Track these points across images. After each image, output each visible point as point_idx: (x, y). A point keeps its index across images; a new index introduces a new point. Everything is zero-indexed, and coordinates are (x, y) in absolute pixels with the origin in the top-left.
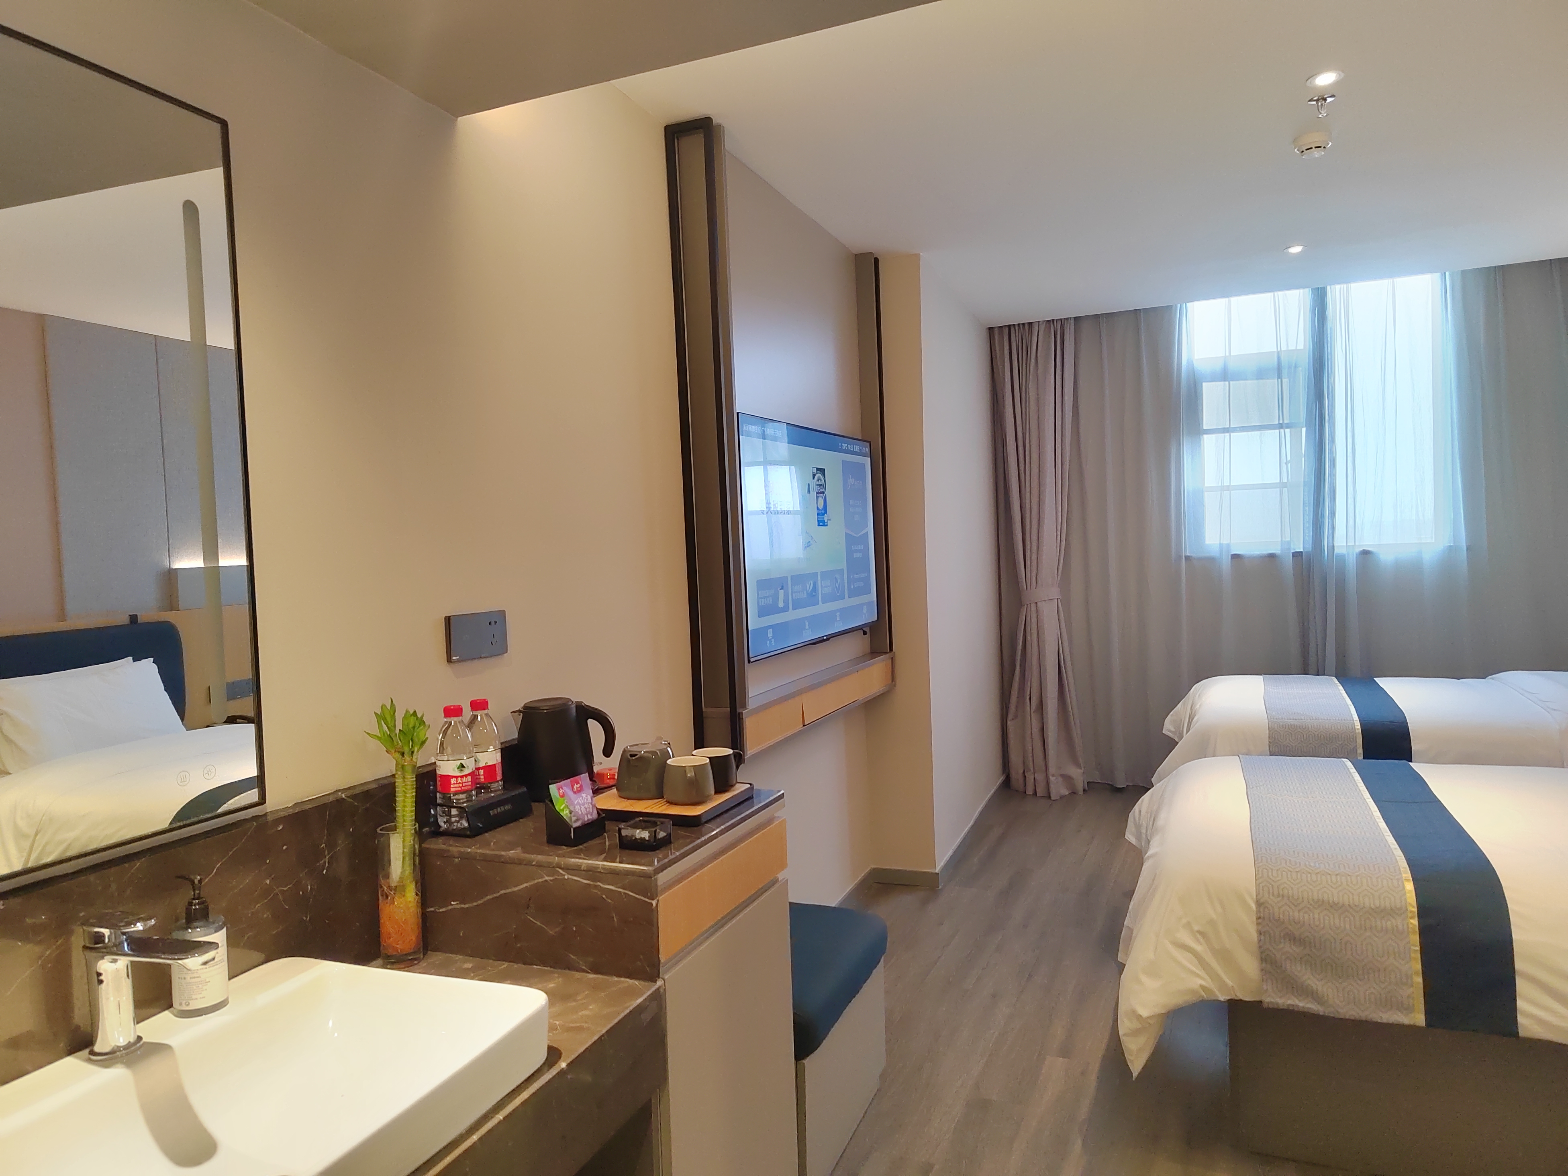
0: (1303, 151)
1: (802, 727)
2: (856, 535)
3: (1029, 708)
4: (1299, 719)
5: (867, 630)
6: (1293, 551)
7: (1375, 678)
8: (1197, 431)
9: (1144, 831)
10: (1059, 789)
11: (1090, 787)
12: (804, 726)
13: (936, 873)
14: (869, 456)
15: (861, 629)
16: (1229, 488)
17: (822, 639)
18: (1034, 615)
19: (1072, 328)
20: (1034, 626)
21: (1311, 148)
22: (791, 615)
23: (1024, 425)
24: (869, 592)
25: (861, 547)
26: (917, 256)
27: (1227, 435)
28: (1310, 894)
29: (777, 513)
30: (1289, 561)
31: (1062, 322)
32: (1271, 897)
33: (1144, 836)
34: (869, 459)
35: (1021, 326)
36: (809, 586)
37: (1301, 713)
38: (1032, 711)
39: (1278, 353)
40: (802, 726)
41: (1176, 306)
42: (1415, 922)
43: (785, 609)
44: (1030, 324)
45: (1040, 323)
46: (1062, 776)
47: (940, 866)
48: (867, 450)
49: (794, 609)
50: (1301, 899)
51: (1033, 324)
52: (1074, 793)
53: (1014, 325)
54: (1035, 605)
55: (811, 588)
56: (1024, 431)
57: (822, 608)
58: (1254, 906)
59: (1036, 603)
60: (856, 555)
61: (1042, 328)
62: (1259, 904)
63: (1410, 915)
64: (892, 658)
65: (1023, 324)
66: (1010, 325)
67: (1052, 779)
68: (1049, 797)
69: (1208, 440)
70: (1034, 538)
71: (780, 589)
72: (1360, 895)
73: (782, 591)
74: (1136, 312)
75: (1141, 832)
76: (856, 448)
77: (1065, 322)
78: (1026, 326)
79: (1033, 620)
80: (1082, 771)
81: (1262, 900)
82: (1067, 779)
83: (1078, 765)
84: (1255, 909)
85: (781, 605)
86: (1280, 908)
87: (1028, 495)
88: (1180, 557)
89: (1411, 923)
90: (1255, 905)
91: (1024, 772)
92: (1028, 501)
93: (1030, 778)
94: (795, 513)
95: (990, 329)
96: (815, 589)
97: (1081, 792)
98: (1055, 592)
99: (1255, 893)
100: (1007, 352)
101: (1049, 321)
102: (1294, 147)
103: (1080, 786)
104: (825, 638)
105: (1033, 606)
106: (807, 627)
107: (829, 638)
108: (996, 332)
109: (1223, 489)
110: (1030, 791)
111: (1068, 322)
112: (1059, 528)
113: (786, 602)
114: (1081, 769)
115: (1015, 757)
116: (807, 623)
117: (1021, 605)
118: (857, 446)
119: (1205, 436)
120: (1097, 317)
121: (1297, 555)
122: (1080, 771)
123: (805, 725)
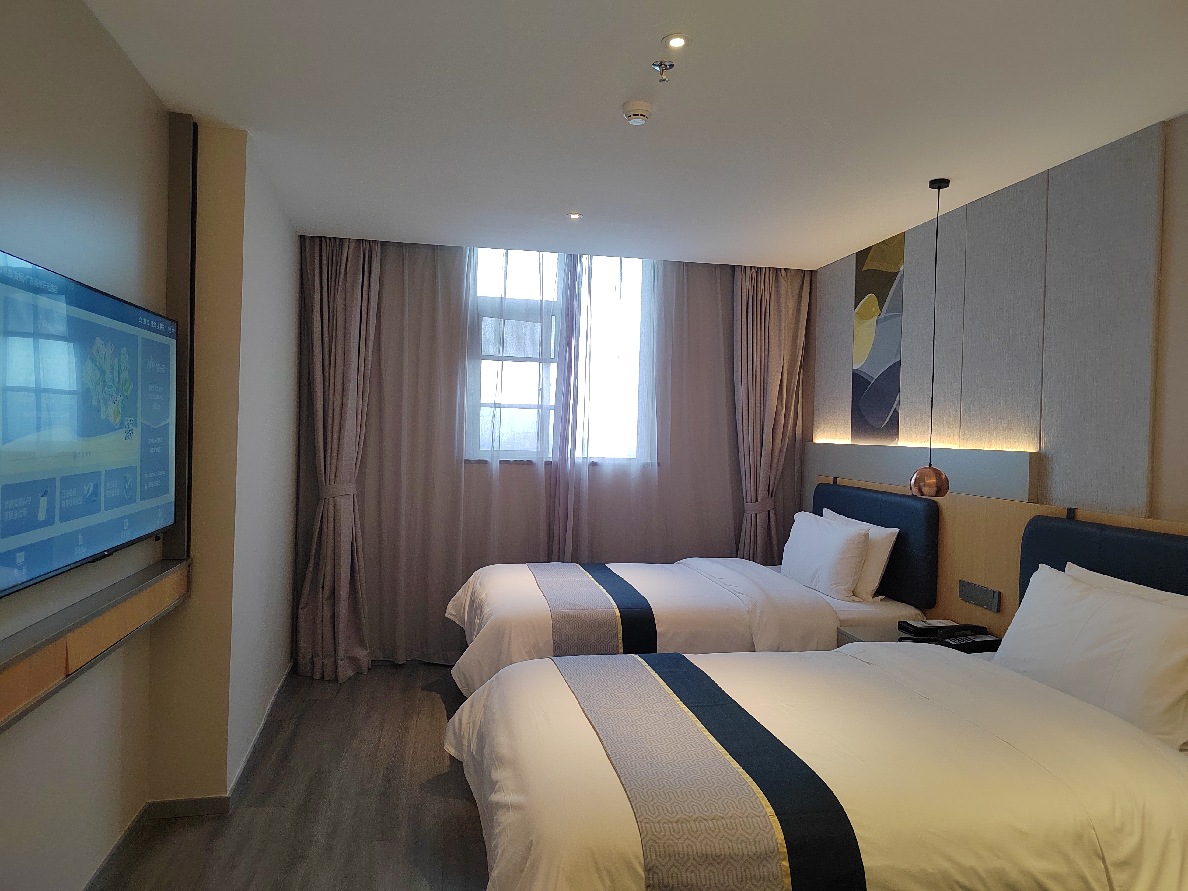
0: (630, 116)
1: (64, 678)
2: (154, 427)
3: (321, 596)
4: (574, 609)
5: (161, 535)
6: (545, 460)
7: (606, 564)
8: (479, 357)
9: (466, 743)
10: (346, 671)
11: (375, 665)
12: (67, 676)
13: (227, 798)
14: (175, 337)
15: (155, 536)
16: (500, 406)
17: (102, 554)
18: (331, 510)
19: (379, 250)
20: (331, 519)
21: (638, 115)
22: (58, 529)
23: (331, 332)
24: (167, 492)
25: (160, 440)
26: (244, 133)
27: (500, 362)
28: (694, 849)
29: (47, 391)
30: (542, 468)
31: (372, 243)
32: (659, 859)
33: (466, 748)
34: (175, 341)
35: (332, 240)
36: (88, 489)
37: (575, 603)
38: (325, 599)
39: (541, 301)
40: (64, 676)
41: (466, 249)
42: (786, 863)
43: (49, 522)
44: (341, 239)
45: (351, 241)
46: (348, 658)
47: (230, 789)
48: (173, 331)
49: (62, 520)
50: (686, 856)
51: (344, 240)
52: (358, 673)
53: (325, 238)
54: (332, 499)
55: (90, 492)
56: (331, 338)
57: (104, 516)
58: (642, 873)
59: (334, 497)
60: (153, 450)
61: (352, 246)
62: (648, 869)
63: (782, 857)
64: (190, 565)
65: (335, 238)
66: (321, 237)
67: (340, 663)
68: (336, 680)
69: (486, 364)
70: (336, 438)
71: (42, 496)
72: (738, 842)
73: (46, 498)
74: (434, 247)
75: (463, 745)
76: (160, 326)
77: (373, 244)
78: (337, 241)
79: (330, 513)
80: (367, 652)
81: (650, 865)
82: (354, 661)
83: (364, 647)
84: (643, 876)
85: (42, 516)
86: (668, 871)
87: (331, 397)
88: (462, 460)
89: (784, 866)
90: (644, 871)
91: (312, 658)
92: (331, 404)
93: (318, 662)
94: (71, 393)
95: (301, 236)
96: (96, 492)
97: (366, 672)
98: (351, 488)
99: (642, 857)
100: (317, 262)
101: (358, 240)
102: (622, 112)
103: (365, 664)
104: (106, 553)
105: (331, 500)
106: (81, 543)
107: (112, 552)
108: (308, 241)
109: (496, 406)
110: (317, 676)
111: (375, 245)
112: (359, 430)
113: (50, 511)
114: (367, 650)
115: (304, 645)
116: (81, 538)
117: (319, 499)
118: (161, 324)
119: (484, 362)
120: (400, 245)
121: (548, 463)
122: (365, 652)
123: (69, 675)
